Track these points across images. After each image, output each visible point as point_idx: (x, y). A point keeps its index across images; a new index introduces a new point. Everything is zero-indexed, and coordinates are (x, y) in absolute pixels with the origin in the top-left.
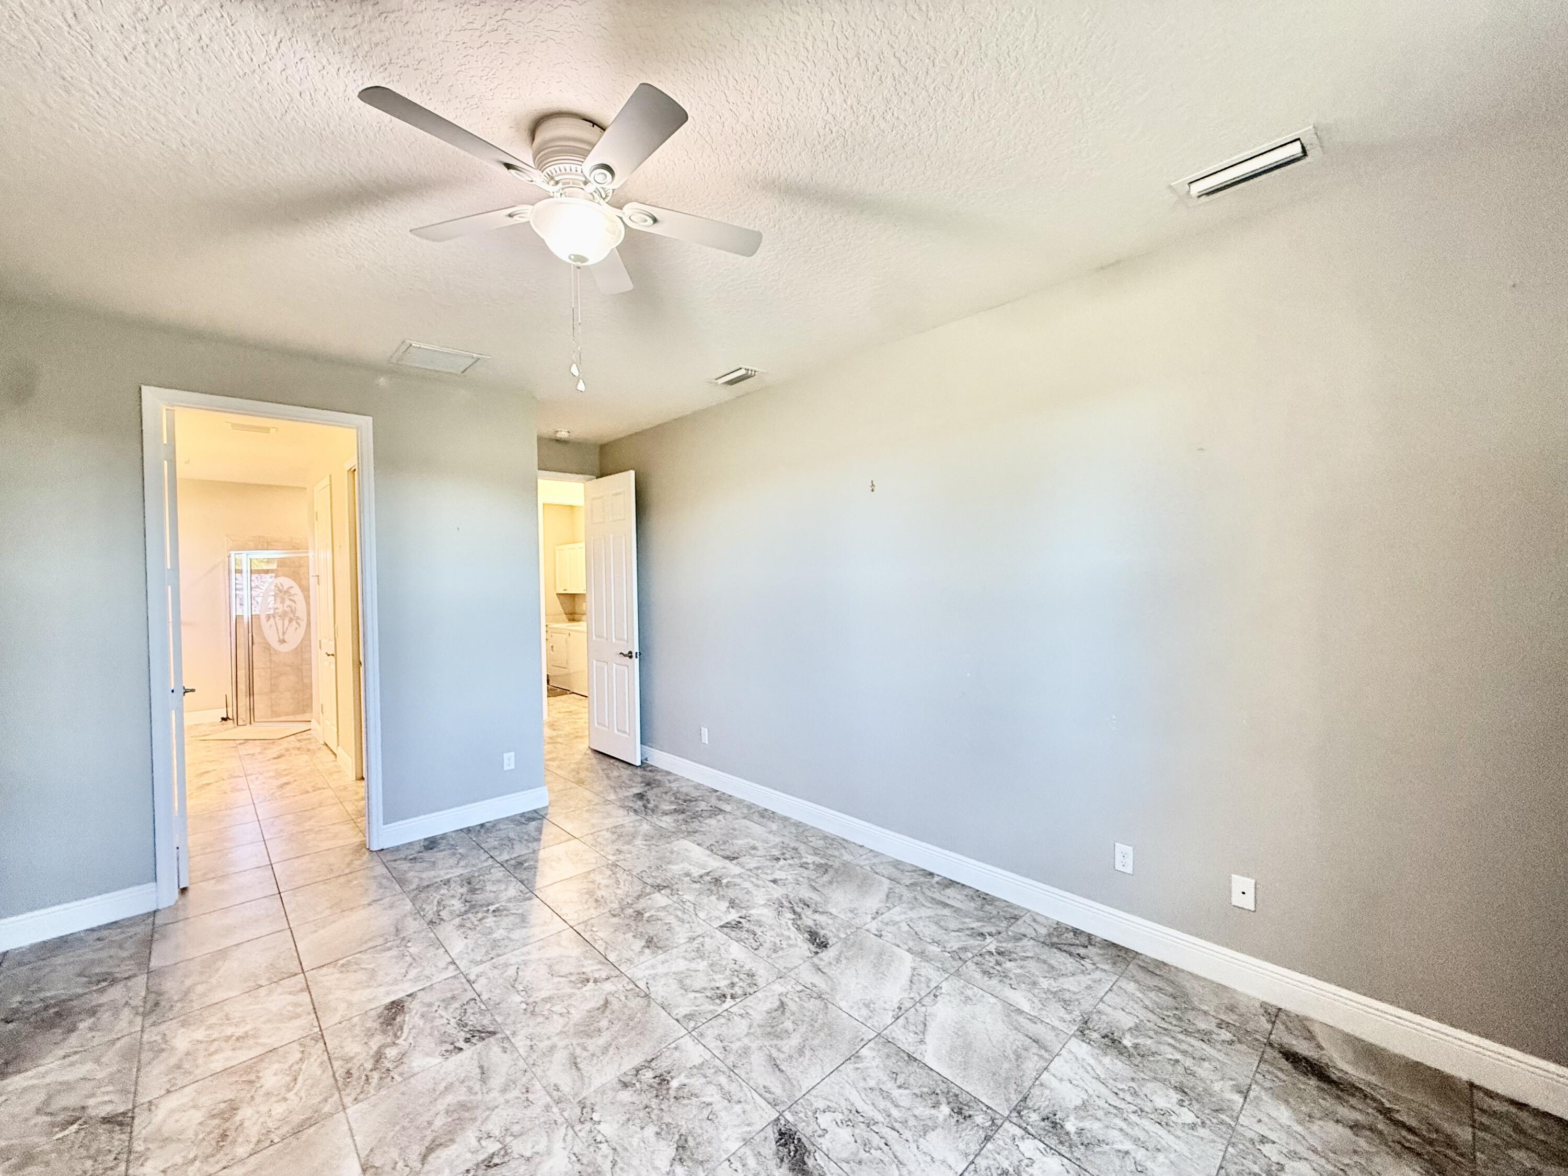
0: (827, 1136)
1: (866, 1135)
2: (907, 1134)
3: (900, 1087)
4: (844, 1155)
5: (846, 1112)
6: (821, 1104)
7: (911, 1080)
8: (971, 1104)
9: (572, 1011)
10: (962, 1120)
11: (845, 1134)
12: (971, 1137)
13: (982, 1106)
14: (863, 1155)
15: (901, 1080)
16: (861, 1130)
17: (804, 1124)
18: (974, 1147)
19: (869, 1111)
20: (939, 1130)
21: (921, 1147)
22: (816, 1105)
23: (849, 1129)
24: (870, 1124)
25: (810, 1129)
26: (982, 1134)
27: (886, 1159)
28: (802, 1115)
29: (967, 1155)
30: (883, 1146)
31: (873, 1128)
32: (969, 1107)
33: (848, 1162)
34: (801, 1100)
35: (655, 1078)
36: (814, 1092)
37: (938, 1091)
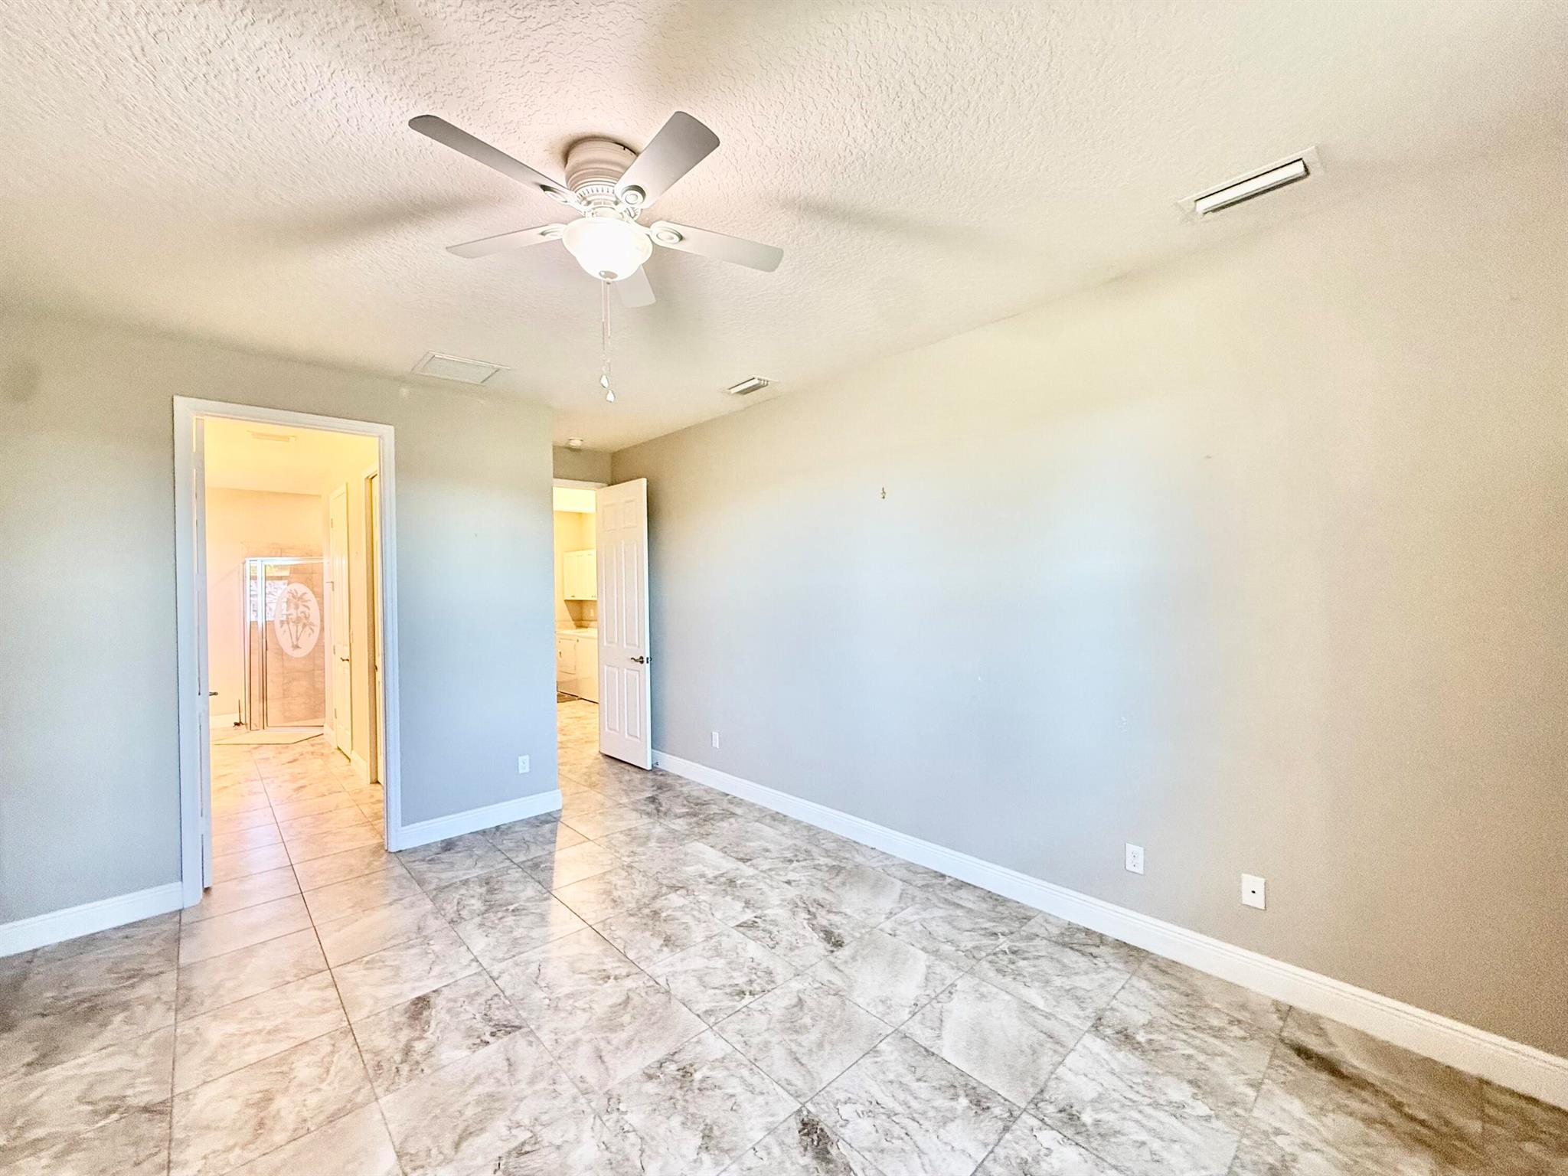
0: (849, 1126)
1: (887, 1125)
2: (926, 1124)
3: (919, 1080)
4: (866, 1144)
5: (867, 1104)
6: (842, 1096)
7: (930, 1073)
8: (989, 1096)
9: (594, 1006)
10: (980, 1112)
11: (866, 1124)
12: (989, 1127)
13: (999, 1098)
14: (885, 1144)
15: (919, 1073)
16: (882, 1121)
17: (826, 1115)
18: (993, 1138)
19: (889, 1103)
20: (958, 1121)
21: (941, 1137)
22: (837, 1097)
23: (871, 1121)
24: (890, 1115)
25: (833, 1119)
26: (1001, 1125)
27: (907, 1148)
28: (823, 1106)
29: (986, 1145)
30: (904, 1135)
31: (894, 1118)
32: (987, 1098)
33: (870, 1151)
34: (823, 1092)
35: (678, 1070)
36: (835, 1084)
37: (956, 1084)
